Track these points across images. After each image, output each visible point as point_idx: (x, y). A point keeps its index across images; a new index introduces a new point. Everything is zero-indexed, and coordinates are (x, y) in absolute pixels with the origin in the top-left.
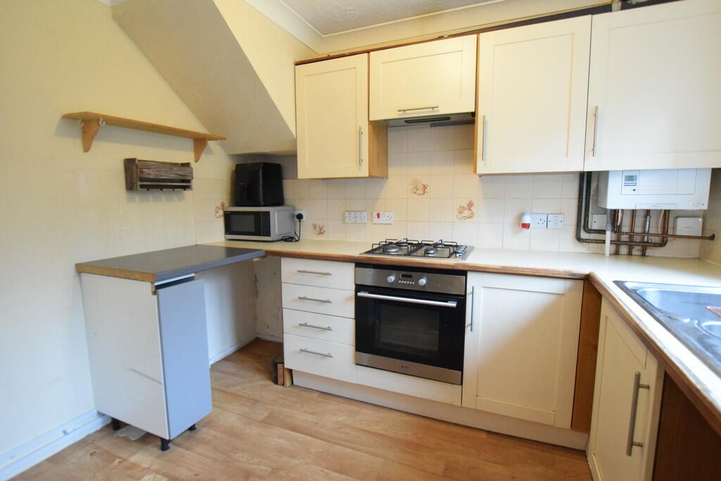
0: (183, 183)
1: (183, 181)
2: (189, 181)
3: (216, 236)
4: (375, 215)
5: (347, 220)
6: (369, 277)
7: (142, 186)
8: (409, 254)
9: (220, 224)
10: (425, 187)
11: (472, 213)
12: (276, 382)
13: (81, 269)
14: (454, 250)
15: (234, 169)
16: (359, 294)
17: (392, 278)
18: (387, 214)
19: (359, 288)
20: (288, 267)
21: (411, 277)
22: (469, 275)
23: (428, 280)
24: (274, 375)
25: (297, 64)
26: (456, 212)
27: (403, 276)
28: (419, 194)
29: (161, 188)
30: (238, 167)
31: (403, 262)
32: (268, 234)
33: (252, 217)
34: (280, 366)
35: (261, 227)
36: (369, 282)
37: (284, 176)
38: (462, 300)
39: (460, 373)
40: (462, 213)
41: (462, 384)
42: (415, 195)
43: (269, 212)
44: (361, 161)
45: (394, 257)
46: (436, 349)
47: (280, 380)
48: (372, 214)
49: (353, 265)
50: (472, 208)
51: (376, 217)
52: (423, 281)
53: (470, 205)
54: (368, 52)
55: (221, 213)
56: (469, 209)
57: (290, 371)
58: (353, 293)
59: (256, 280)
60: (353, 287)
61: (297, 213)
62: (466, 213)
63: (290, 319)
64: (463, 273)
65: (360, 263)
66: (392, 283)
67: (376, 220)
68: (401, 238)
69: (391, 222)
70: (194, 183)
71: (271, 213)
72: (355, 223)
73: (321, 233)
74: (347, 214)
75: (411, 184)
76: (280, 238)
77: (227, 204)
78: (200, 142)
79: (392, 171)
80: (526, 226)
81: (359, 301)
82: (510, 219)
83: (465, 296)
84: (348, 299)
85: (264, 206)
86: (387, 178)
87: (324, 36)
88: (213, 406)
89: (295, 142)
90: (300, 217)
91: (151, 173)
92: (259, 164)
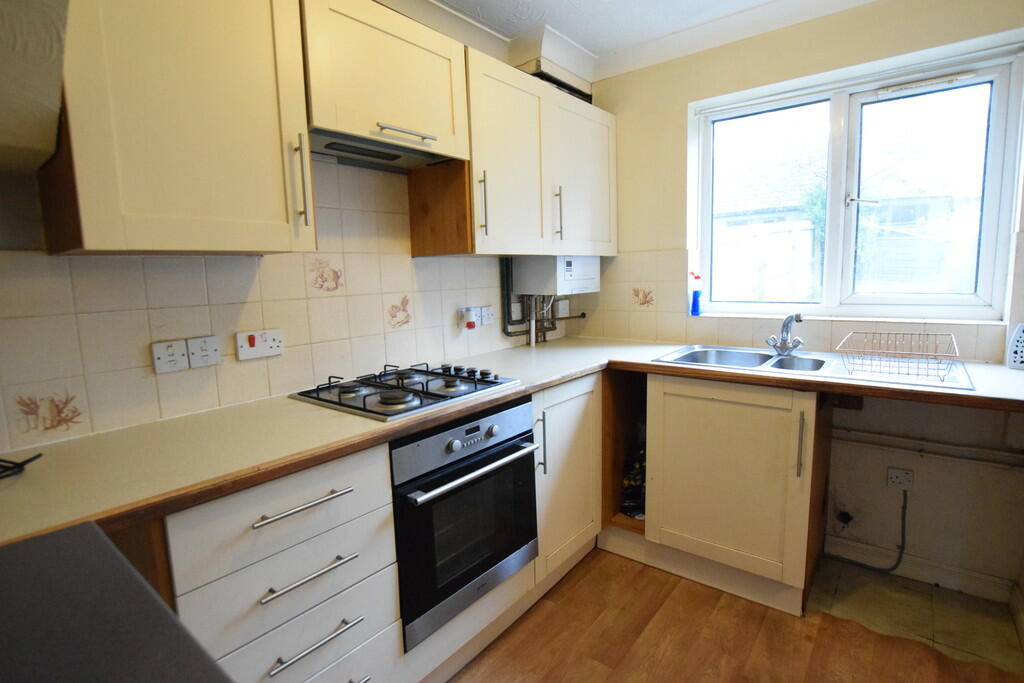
4: (243, 340)
10: (336, 276)
11: (408, 315)
18: (270, 335)
26: (388, 317)
28: (328, 289)
40: (395, 317)
42: (322, 290)
48: (233, 340)
50: (407, 308)
51: (247, 345)
53: (405, 302)
56: (404, 310)
58: (390, 508)
62: (401, 316)
69: (281, 350)
72: (191, 369)
73: (60, 418)
75: (312, 271)
80: (471, 325)
82: (448, 319)
84: (383, 525)
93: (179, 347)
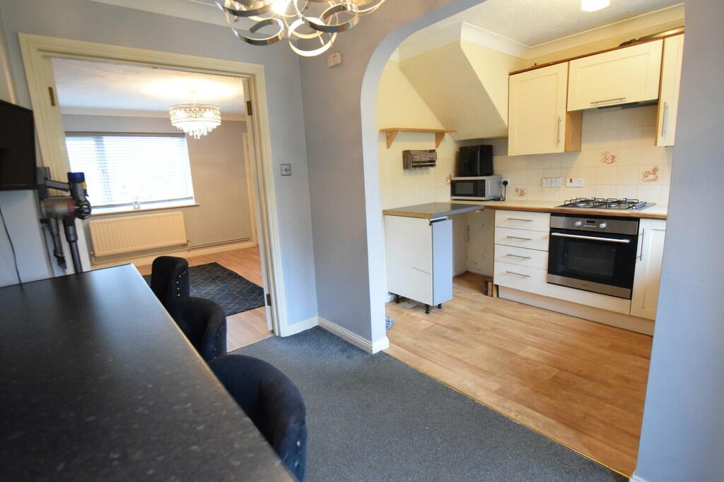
0: (431, 163)
1: (431, 162)
2: (434, 161)
3: (445, 197)
4: (568, 180)
5: (544, 185)
6: (561, 222)
7: (413, 166)
8: (594, 207)
9: (448, 189)
10: (613, 158)
11: (656, 177)
12: (486, 294)
13: (386, 213)
14: (632, 204)
15: (458, 151)
16: (553, 234)
17: (579, 223)
18: (579, 179)
19: (552, 230)
20: (500, 217)
21: (594, 222)
22: (641, 221)
23: (607, 224)
24: (485, 289)
25: (511, 74)
26: (641, 177)
27: (587, 222)
28: (608, 163)
29: (421, 166)
30: (461, 149)
31: (589, 212)
32: (483, 195)
33: (472, 184)
34: (490, 284)
35: (479, 190)
36: (561, 226)
37: (494, 153)
38: (634, 238)
39: (630, 290)
40: (647, 177)
41: (631, 299)
42: (604, 164)
43: (484, 180)
44: (558, 141)
45: (582, 209)
46: (611, 274)
47: (490, 293)
48: (566, 179)
49: (549, 214)
50: (657, 173)
51: (569, 182)
52: (603, 225)
53: (655, 170)
54: (568, 60)
55: (449, 181)
56: (654, 174)
57: (497, 286)
58: (548, 234)
59: (469, 230)
60: (548, 230)
61: (503, 180)
62: (651, 176)
63: (499, 252)
64: (636, 219)
65: (554, 213)
66: (579, 226)
67: (569, 184)
68: (589, 197)
69: (582, 185)
70: (437, 162)
71: (486, 181)
72: (551, 187)
73: (522, 194)
74: (544, 181)
75: (601, 156)
76: (492, 198)
77: (452, 175)
78: (439, 135)
79: (584, 146)
81: (552, 239)
83: (637, 236)
84: (545, 238)
85: (481, 176)
86: (580, 151)
87: (531, 47)
88: (453, 296)
89: (507, 130)
90: (505, 183)
91: (417, 158)
92: (478, 146)
93: (549, 180)
